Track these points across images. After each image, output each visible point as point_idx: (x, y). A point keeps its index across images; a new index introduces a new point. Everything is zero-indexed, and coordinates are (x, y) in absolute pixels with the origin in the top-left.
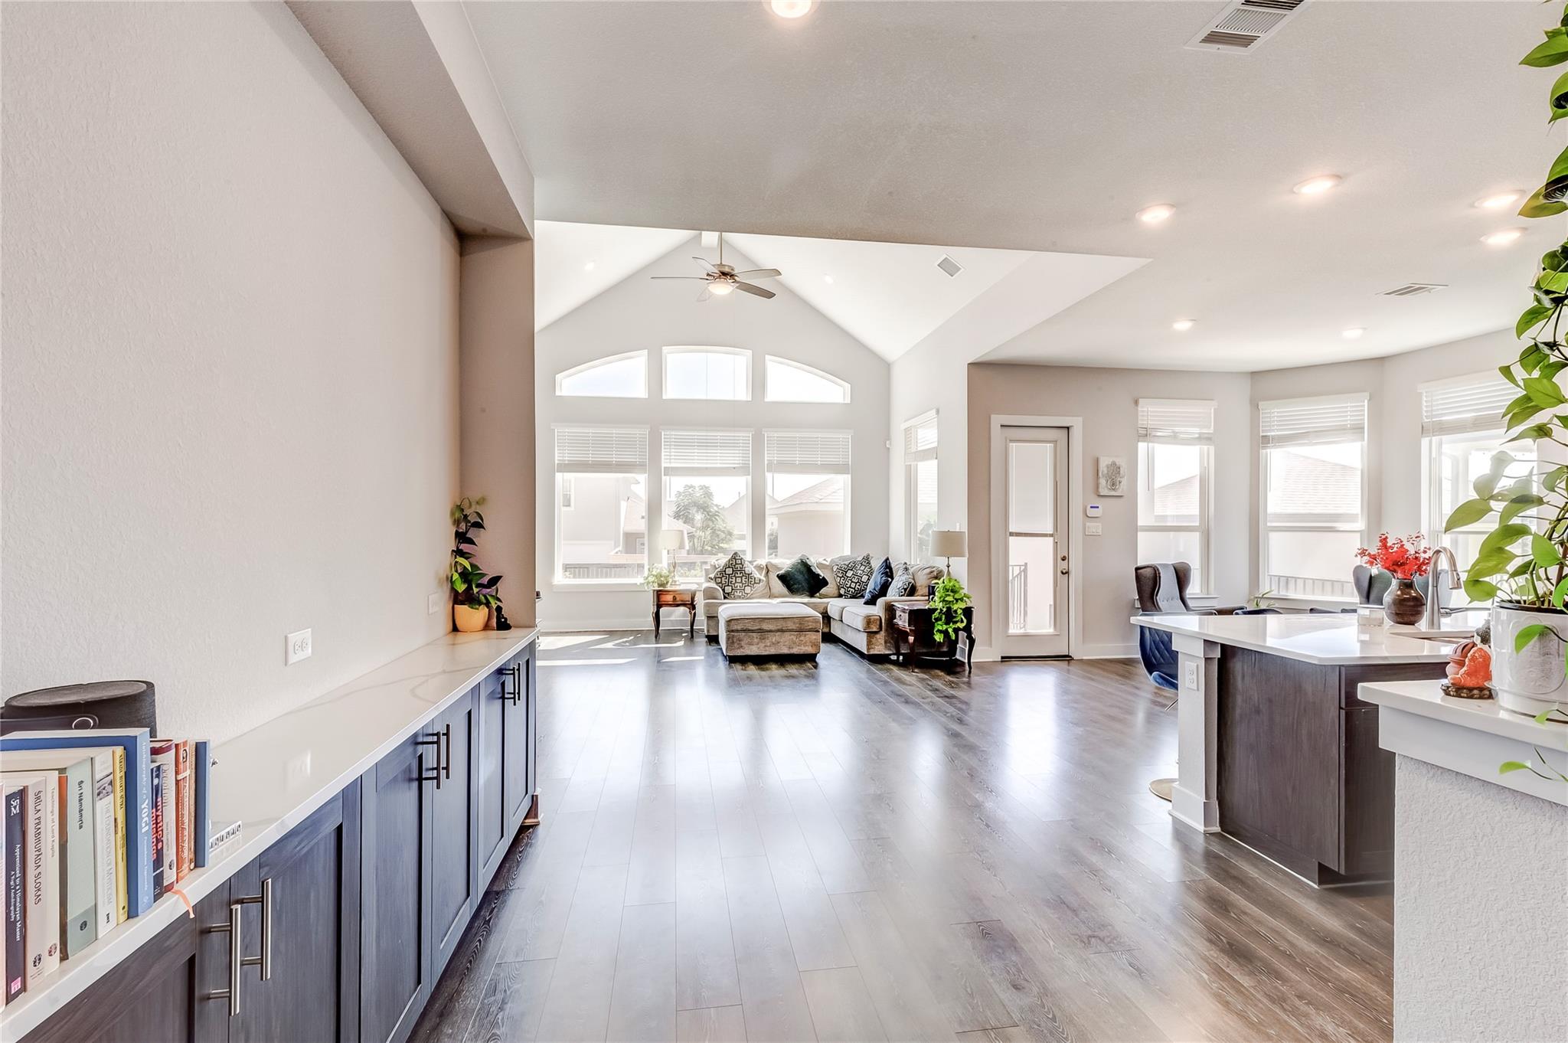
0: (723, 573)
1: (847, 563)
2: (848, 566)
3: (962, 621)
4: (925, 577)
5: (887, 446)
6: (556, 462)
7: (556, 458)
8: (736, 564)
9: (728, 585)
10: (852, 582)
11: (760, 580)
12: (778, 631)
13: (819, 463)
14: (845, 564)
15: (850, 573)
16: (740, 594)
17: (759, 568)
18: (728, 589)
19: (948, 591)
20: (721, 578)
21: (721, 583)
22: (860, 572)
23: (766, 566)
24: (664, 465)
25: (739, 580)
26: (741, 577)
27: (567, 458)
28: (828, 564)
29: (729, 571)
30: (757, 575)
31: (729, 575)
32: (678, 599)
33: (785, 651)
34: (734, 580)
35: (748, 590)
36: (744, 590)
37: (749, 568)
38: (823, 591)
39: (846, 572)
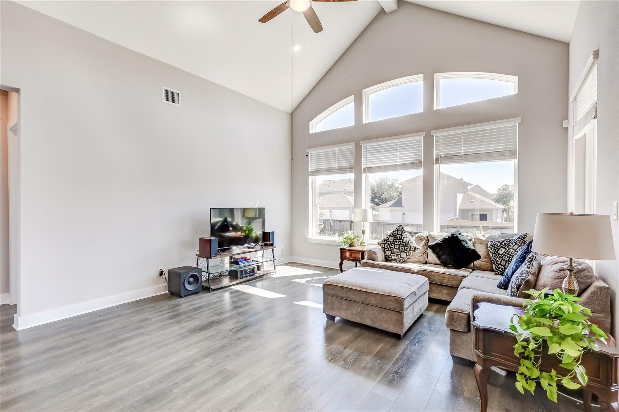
0: (386, 240)
1: (501, 240)
2: (501, 243)
3: (574, 379)
4: (553, 274)
5: (564, 126)
6: (310, 170)
7: (310, 168)
8: (397, 234)
9: (389, 250)
10: (503, 259)
11: (415, 248)
12: (362, 303)
13: (484, 152)
14: (499, 242)
15: (502, 251)
16: (397, 258)
17: (420, 239)
18: (389, 253)
19: (544, 316)
20: (385, 244)
21: (384, 248)
22: (512, 250)
23: (427, 237)
24: (363, 166)
25: (397, 247)
26: (399, 245)
27: (314, 168)
28: (484, 239)
29: (391, 239)
30: (414, 244)
31: (390, 242)
32: (353, 256)
33: (369, 323)
34: (393, 247)
35: (404, 255)
36: (400, 255)
37: (407, 238)
38: (477, 263)
39: (499, 249)
